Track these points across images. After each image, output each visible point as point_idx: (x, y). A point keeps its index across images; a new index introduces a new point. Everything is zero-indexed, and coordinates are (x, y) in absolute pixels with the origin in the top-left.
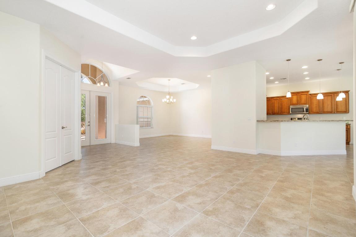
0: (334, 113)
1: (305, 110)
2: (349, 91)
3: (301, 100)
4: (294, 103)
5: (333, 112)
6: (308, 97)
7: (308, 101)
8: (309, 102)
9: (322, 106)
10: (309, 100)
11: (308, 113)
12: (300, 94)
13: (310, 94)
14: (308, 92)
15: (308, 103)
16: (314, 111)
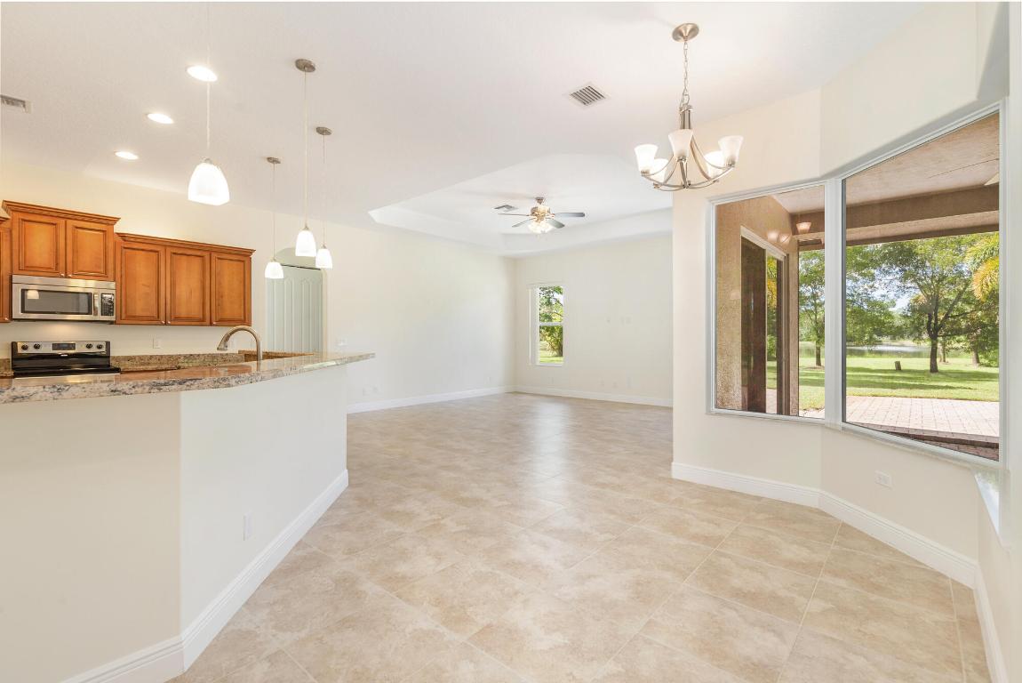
0: (211, 324)
1: (97, 304)
2: (251, 251)
3: (75, 251)
4: (37, 264)
5: (208, 321)
6: (111, 245)
7: (110, 266)
8: (118, 269)
9: (168, 296)
10: (118, 263)
11: (112, 318)
12: (71, 223)
13: (122, 236)
14: (112, 221)
15: (110, 273)
16: (139, 312)
